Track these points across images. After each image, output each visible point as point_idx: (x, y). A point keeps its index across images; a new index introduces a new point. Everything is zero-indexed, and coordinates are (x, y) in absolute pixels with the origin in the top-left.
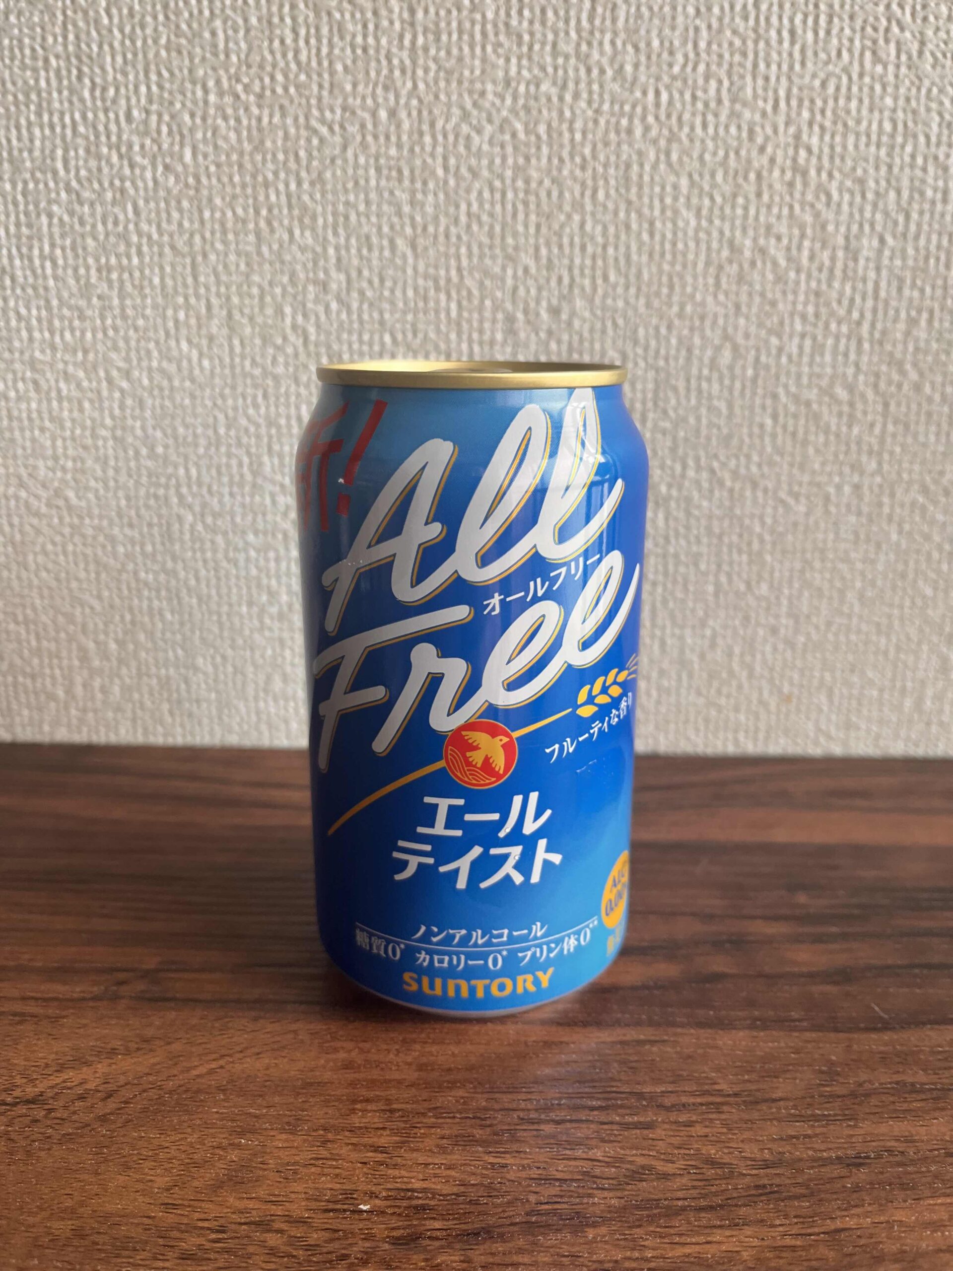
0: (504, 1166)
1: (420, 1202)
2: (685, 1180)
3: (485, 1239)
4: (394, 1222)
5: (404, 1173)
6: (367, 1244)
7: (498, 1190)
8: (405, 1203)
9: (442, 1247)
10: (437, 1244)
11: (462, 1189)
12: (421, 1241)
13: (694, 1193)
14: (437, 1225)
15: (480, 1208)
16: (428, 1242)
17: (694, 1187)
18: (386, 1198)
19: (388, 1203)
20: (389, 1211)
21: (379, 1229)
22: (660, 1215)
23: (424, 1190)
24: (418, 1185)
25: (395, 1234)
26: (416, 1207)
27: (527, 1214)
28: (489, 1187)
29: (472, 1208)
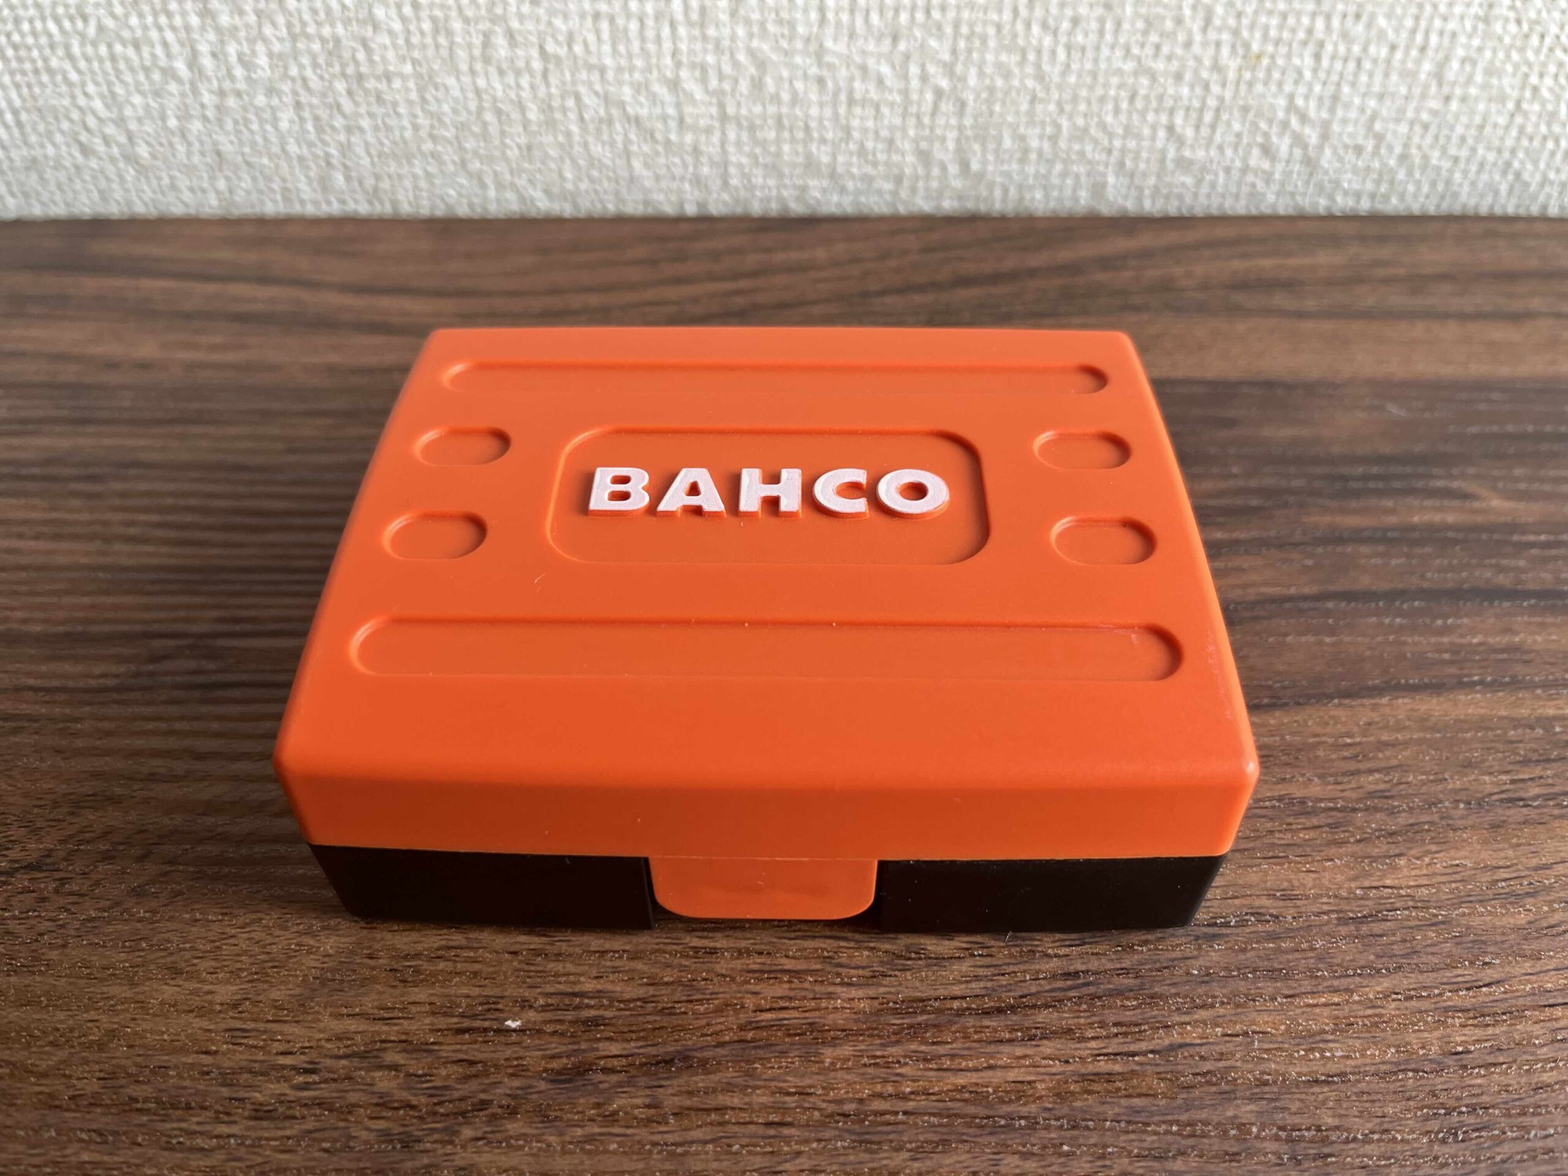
0: (713, 952)
1: (593, 1013)
2: (965, 967)
3: (679, 1070)
4: (556, 1046)
5: (570, 967)
6: (516, 1083)
7: (702, 991)
8: (570, 1016)
9: (620, 1084)
10: (614, 1078)
11: (651, 990)
12: (591, 1076)
13: (976, 987)
14: (615, 1049)
15: (676, 1021)
16: (601, 1077)
17: (977, 978)
18: (545, 1008)
19: (548, 1016)
20: (549, 1028)
21: (533, 1058)
22: (927, 1026)
23: (598, 994)
24: (589, 986)
25: (555, 1065)
26: (585, 1022)
27: (741, 1028)
28: (690, 985)
29: (663, 1021)
